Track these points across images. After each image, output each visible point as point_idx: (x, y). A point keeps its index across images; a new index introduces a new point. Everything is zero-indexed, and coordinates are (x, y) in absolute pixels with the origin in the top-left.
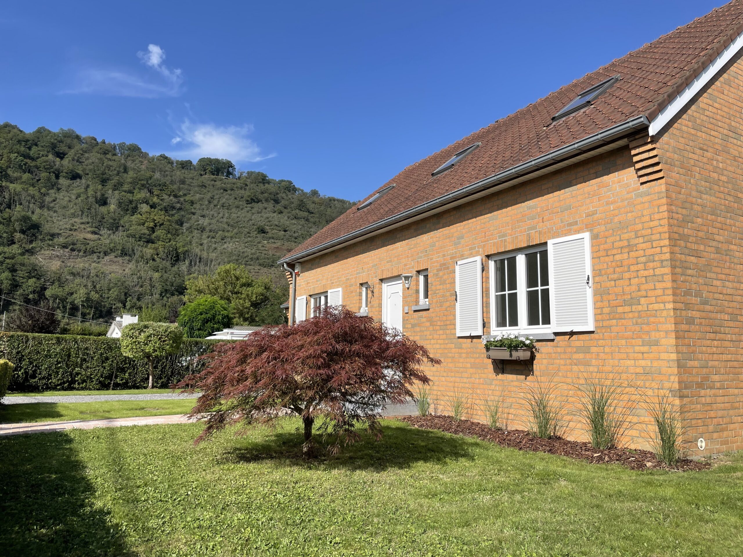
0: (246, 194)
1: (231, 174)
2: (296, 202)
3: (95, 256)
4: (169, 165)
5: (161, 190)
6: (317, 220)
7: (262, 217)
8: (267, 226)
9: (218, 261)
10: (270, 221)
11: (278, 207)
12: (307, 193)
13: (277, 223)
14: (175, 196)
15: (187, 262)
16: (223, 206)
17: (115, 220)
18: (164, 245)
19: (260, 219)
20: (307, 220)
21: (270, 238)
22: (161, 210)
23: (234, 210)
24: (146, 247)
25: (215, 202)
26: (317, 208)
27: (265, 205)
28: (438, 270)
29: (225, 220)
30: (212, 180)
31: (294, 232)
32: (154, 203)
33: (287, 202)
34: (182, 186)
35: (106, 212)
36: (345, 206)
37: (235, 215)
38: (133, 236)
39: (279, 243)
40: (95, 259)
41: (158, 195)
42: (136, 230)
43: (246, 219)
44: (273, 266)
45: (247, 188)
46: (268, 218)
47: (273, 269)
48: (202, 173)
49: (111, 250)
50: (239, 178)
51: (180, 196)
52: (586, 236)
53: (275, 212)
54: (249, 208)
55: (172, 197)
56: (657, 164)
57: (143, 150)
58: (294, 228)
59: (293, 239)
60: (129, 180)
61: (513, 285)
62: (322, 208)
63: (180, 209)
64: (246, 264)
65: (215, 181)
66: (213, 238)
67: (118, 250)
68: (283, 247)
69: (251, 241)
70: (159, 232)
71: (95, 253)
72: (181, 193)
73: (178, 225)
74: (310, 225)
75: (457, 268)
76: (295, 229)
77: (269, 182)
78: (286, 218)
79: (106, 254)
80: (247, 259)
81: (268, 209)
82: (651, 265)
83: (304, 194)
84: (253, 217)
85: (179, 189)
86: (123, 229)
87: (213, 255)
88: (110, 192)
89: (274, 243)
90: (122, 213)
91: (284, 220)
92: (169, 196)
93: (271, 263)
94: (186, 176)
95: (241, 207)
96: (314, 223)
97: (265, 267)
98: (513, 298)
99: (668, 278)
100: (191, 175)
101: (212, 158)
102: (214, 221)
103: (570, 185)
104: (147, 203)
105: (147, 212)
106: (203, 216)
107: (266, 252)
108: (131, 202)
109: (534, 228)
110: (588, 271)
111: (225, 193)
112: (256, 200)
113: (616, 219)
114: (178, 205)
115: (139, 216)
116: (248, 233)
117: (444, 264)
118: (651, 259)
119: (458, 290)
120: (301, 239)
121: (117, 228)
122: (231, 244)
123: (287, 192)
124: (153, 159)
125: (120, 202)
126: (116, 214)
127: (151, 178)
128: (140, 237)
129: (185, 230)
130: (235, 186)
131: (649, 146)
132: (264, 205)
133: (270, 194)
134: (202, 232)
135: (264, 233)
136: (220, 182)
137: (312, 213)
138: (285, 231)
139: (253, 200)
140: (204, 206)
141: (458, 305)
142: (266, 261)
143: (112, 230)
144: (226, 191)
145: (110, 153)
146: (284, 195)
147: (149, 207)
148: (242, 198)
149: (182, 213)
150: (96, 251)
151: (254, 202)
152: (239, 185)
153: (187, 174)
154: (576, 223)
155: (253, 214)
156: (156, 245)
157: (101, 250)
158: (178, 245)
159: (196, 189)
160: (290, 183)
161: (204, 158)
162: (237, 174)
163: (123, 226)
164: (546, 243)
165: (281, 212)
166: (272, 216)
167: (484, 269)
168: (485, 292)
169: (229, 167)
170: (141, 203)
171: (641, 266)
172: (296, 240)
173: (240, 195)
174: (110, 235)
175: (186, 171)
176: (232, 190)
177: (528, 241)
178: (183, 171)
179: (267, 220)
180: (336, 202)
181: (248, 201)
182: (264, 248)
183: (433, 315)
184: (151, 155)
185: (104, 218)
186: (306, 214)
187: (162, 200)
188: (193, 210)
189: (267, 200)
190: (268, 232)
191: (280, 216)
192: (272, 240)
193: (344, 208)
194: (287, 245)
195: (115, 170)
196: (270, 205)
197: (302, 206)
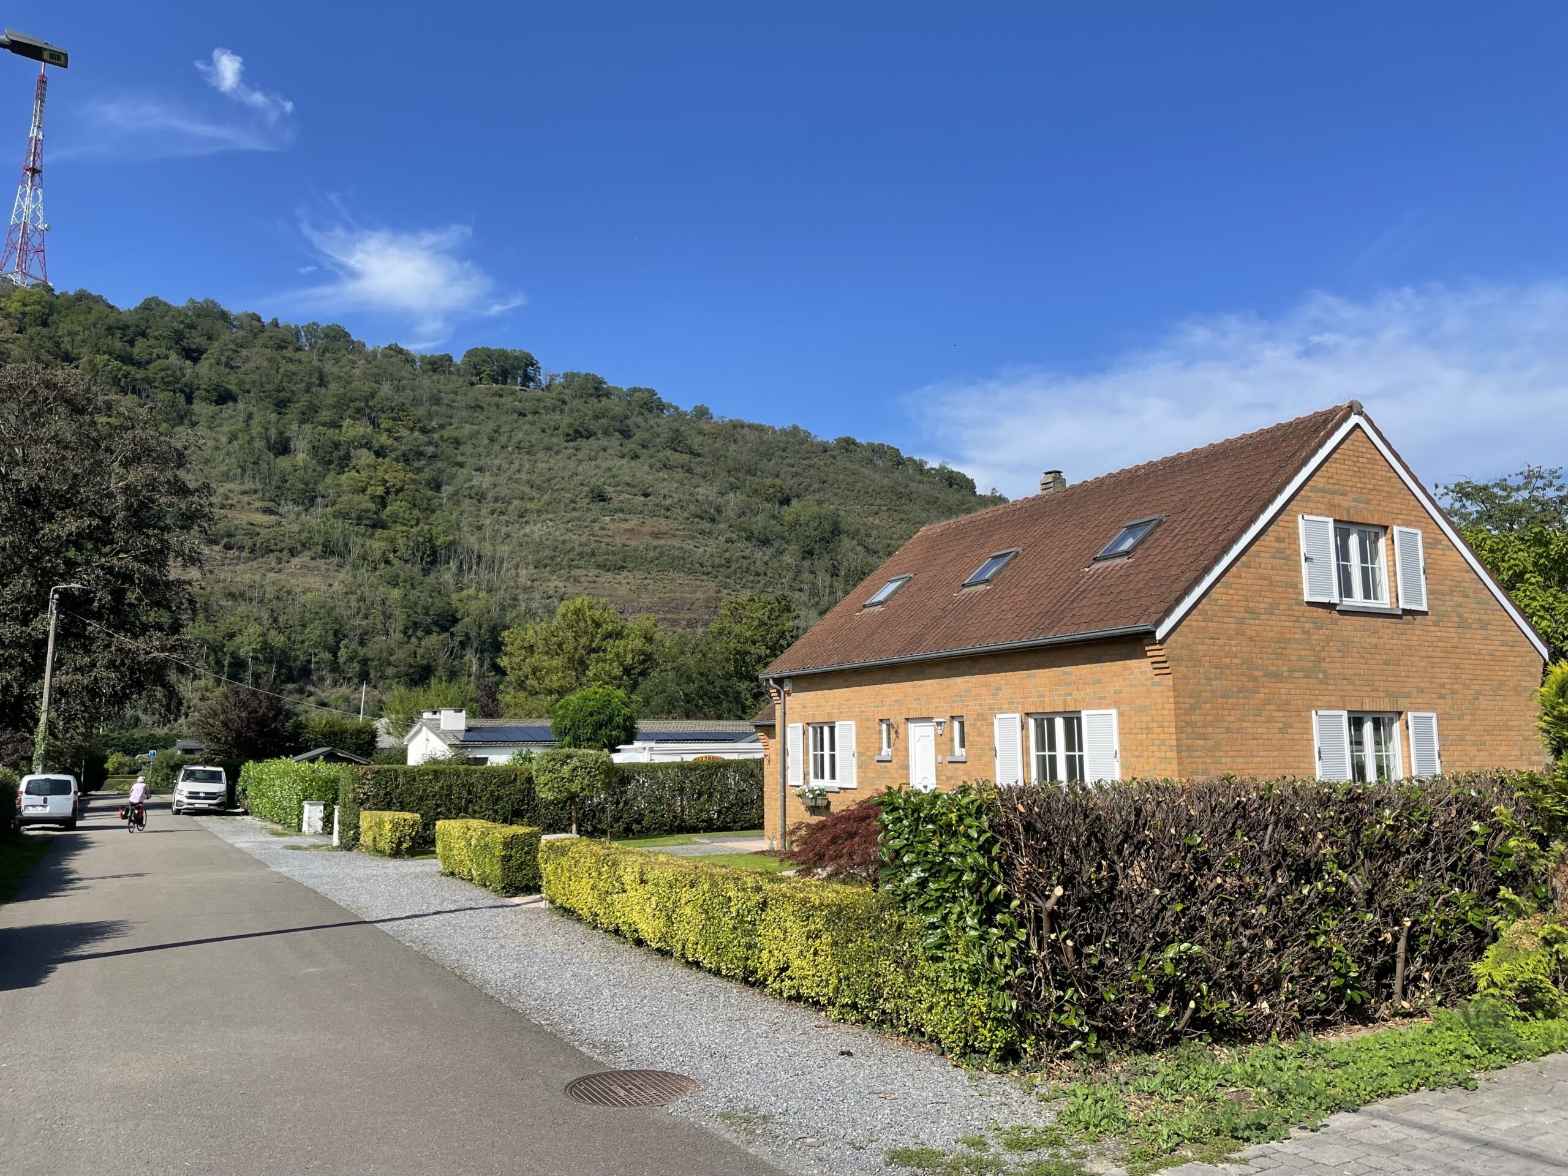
0: (565, 420)
1: (532, 379)
2: (666, 435)
3: (272, 558)
4: (408, 367)
5: (394, 419)
6: (709, 469)
7: (597, 467)
8: (610, 485)
9: (514, 562)
10: (614, 477)
11: (631, 445)
12: (686, 414)
13: (628, 479)
14: (424, 431)
15: (453, 565)
16: (518, 448)
17: (307, 484)
18: (407, 532)
19: (593, 473)
20: (689, 470)
21: (616, 511)
22: (397, 460)
23: (541, 455)
24: (371, 536)
25: (503, 439)
26: (709, 445)
27: (604, 442)
28: (975, 720)
29: (524, 476)
30: (495, 395)
31: (664, 497)
32: (382, 447)
33: (646, 435)
34: (435, 408)
35: (289, 469)
36: (765, 438)
37: (543, 465)
38: (345, 516)
39: (633, 522)
40: (273, 564)
41: (388, 430)
42: (349, 502)
43: (567, 474)
44: (623, 567)
45: (566, 408)
46: (610, 469)
47: (624, 573)
48: (474, 379)
49: (303, 545)
50: (548, 387)
51: (433, 430)
52: (1114, 712)
53: (623, 457)
54: (571, 451)
55: (416, 434)
56: (1165, 662)
57: (354, 338)
58: (663, 488)
59: (663, 511)
60: (330, 401)
61: (1052, 747)
62: (719, 444)
63: (434, 456)
64: (570, 566)
65: (501, 396)
66: (502, 513)
67: (317, 544)
68: (643, 529)
69: (578, 519)
70: (396, 506)
71: (272, 551)
72: (434, 424)
73: (431, 489)
74: (694, 481)
75: (996, 722)
76: (665, 491)
77: (608, 394)
78: (646, 468)
79: (293, 552)
80: (571, 555)
81: (609, 451)
83: (680, 415)
84: (580, 469)
85: (430, 416)
86: (325, 501)
87: (504, 550)
88: (295, 427)
89: (626, 520)
90: (319, 468)
91: (642, 472)
92: (412, 430)
93: (620, 563)
94: (442, 387)
95: (556, 448)
96: (704, 477)
97: (608, 570)
98: (1053, 759)
99: (1175, 761)
100: (451, 386)
101: (493, 348)
102: (502, 479)
103: (1099, 660)
104: (368, 446)
105: (369, 466)
106: (480, 469)
107: (609, 540)
108: (337, 445)
109: (1070, 694)
110: (1116, 746)
111: (522, 420)
112: (585, 433)
113: (1138, 702)
114: (431, 450)
115: (354, 473)
116: (572, 501)
117: (982, 714)
118: (1163, 743)
119: (997, 745)
120: (679, 511)
121: (313, 499)
122: (539, 526)
123: (646, 413)
124: (374, 354)
125: (314, 447)
126: (310, 471)
127: (373, 395)
128: (359, 518)
129: (445, 500)
130: (542, 404)
131: (1158, 647)
132: (601, 442)
133: (613, 419)
134: (480, 502)
135: (604, 500)
136: (510, 399)
137: (699, 455)
138: (646, 495)
139: (579, 434)
140: (481, 449)
141: (998, 761)
142: (610, 557)
143: (303, 503)
144: (524, 415)
145: (290, 347)
146: (640, 420)
147: (373, 456)
148: (556, 429)
149: (439, 464)
150: (273, 547)
151: (582, 436)
152: (549, 403)
153: (445, 384)
154: (1105, 698)
155: (580, 461)
156: (392, 533)
157: (283, 545)
158: (434, 532)
159: (464, 413)
160: (652, 393)
161: (477, 349)
162: (544, 379)
163: (323, 496)
164: (1079, 712)
165: (636, 457)
166: (619, 464)
167: (1023, 727)
168: (1026, 751)
169: (527, 366)
170: (355, 448)
171: (1156, 748)
172: (669, 513)
173: (552, 423)
174: (299, 514)
175: (442, 377)
176: (536, 413)
177: (1065, 706)
178: (435, 378)
179: (608, 475)
180: (746, 431)
181: (568, 435)
182: (605, 532)
183: (971, 768)
184: (369, 347)
185: (286, 481)
186: (686, 457)
187: (396, 439)
188: (460, 458)
189: (606, 433)
190: (611, 499)
191: (633, 463)
192: (621, 515)
193: (763, 442)
194: (652, 524)
195: (302, 380)
196: (614, 442)
197: (676, 442)
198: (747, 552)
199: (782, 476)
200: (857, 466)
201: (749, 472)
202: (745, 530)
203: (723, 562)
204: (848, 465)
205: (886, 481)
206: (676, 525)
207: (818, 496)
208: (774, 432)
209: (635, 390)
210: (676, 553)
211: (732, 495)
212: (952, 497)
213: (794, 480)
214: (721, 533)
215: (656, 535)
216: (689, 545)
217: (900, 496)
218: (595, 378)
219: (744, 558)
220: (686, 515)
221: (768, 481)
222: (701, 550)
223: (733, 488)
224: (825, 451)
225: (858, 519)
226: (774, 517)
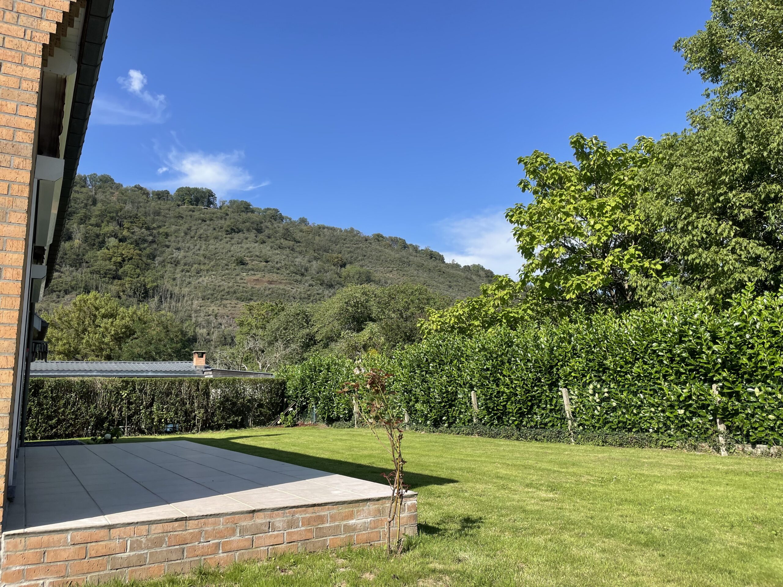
0: (226, 223)
1: (211, 203)
2: (281, 231)
3: (54, 296)
4: (145, 197)
5: (131, 222)
6: (304, 249)
7: (242, 247)
8: (247, 257)
9: (191, 297)
10: (250, 252)
11: (261, 236)
12: (295, 222)
13: (258, 254)
14: (148, 229)
15: (156, 299)
16: (200, 238)
17: (78, 255)
18: (132, 281)
19: (239, 250)
20: (293, 250)
21: (249, 270)
22: (131, 244)
23: (212, 241)
24: (112, 283)
25: (192, 234)
26: (305, 237)
27: (247, 235)
29: (202, 252)
30: (190, 211)
31: (277, 263)
32: (124, 236)
33: (271, 232)
34: (157, 217)
35: (69, 248)
36: (335, 234)
37: (213, 246)
38: (98, 272)
39: (259, 275)
40: (55, 299)
41: (128, 228)
42: (101, 265)
43: (224, 251)
44: (251, 299)
45: (227, 217)
46: (248, 249)
48: (180, 203)
49: (73, 288)
50: (221, 207)
51: (154, 228)
53: (256, 242)
54: (228, 239)
55: (143, 230)
57: (116, 181)
58: (277, 258)
59: (275, 270)
60: (97, 213)
62: (310, 236)
63: (153, 242)
64: (222, 299)
65: (193, 211)
66: (188, 271)
67: (80, 288)
68: (264, 279)
69: (229, 274)
70: (127, 267)
71: (55, 291)
72: (155, 225)
73: (150, 259)
74: (295, 255)
76: (278, 260)
77: (253, 211)
78: (269, 248)
79: (66, 292)
80: (223, 293)
81: (249, 239)
83: (293, 223)
84: (232, 248)
85: (154, 221)
86: (87, 265)
87: (186, 290)
88: (75, 226)
89: (255, 275)
90: (87, 248)
91: (266, 250)
92: (141, 228)
93: (250, 297)
94: (161, 207)
95: (220, 238)
96: (300, 253)
97: (243, 301)
100: (167, 206)
101: (191, 187)
102: (190, 254)
104: (116, 236)
105: (114, 246)
106: (178, 249)
107: (244, 285)
108: (98, 236)
111: (204, 223)
112: (236, 230)
114: (151, 238)
115: (106, 251)
116: (226, 265)
120: (284, 270)
121: (80, 264)
122: (207, 278)
123: (273, 221)
124: (127, 190)
125: (86, 237)
126: (81, 249)
127: (121, 210)
128: (106, 274)
129: (157, 265)
130: (215, 216)
132: (245, 235)
133: (252, 223)
134: (176, 265)
135: (243, 264)
136: (199, 213)
137: (299, 242)
138: (267, 262)
139: (233, 230)
140: (180, 238)
142: (244, 294)
143: (76, 266)
144: (205, 221)
145: (78, 185)
146: (269, 224)
147: (117, 241)
148: (222, 228)
149: (155, 246)
150: (55, 289)
151: (235, 232)
152: (219, 215)
153: (163, 205)
155: (232, 244)
156: (123, 281)
157: (61, 288)
158: (146, 281)
159: (172, 220)
160: (277, 211)
161: (182, 188)
162: (218, 203)
163: (87, 262)
165: (263, 242)
166: (253, 246)
169: (209, 196)
170: (109, 237)
172: (279, 271)
173: (220, 225)
174: (73, 271)
175: (162, 202)
176: (211, 220)
178: (159, 202)
179: (247, 251)
180: (326, 230)
181: (227, 231)
182: (242, 281)
184: (125, 186)
185: (66, 254)
186: (291, 243)
187: (133, 233)
188: (167, 243)
189: (248, 230)
190: (247, 264)
191: (261, 246)
192: (252, 272)
193: (334, 236)
194: (269, 276)
195: (82, 202)
196: (252, 235)
197: (287, 235)
198: (320, 291)
199: (343, 252)
200: (383, 248)
201: (325, 251)
202: (320, 280)
203: (306, 296)
204: (378, 247)
205: (397, 256)
206: (282, 277)
207: (361, 263)
208: (341, 231)
209: (268, 209)
210: (280, 291)
211: (315, 262)
212: (432, 264)
213: (349, 255)
214: (306, 281)
215: (270, 283)
216: (288, 288)
217: (404, 263)
218: (246, 203)
219: (318, 294)
220: (288, 272)
221: (335, 255)
222: (295, 290)
223: (316, 259)
224: (366, 240)
225: (381, 275)
226: (337, 273)
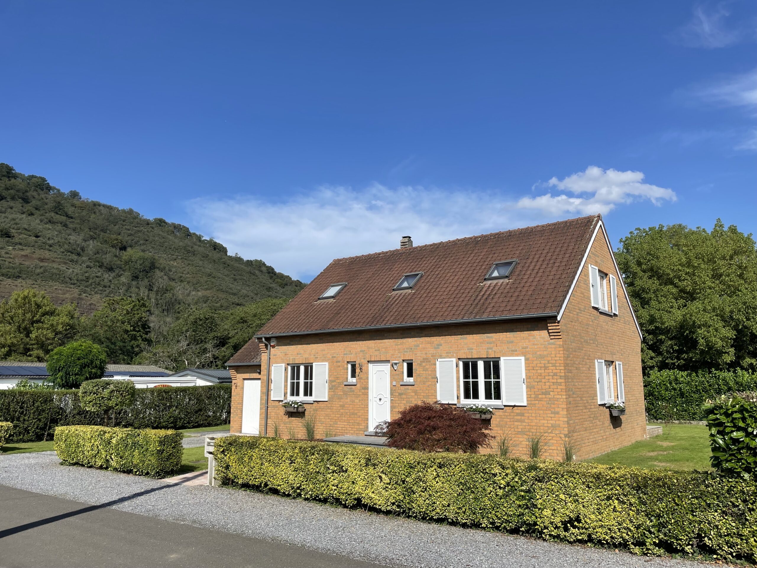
2: (51, 205)
6: (78, 226)
7: (6, 217)
8: (13, 229)
10: (16, 224)
11: (28, 207)
12: (64, 194)
13: (26, 226)
19: (3, 220)
20: (65, 225)
21: (16, 244)
26: (78, 213)
27: (11, 204)
28: (421, 362)
31: (49, 239)
33: (39, 203)
36: (113, 213)
39: (28, 251)
44: (19, 277)
46: (14, 219)
47: (20, 280)
52: (523, 358)
53: (23, 213)
56: (559, 332)
58: (49, 234)
59: (47, 247)
61: (475, 377)
62: (84, 213)
68: (34, 256)
74: (68, 232)
75: (438, 363)
76: (50, 236)
77: (15, 176)
78: (38, 221)
81: (14, 209)
82: (555, 377)
83: (61, 195)
89: (22, 250)
91: (35, 223)
93: (18, 274)
96: (74, 230)
97: (9, 278)
98: (475, 382)
99: (563, 384)
103: (512, 331)
107: (11, 260)
109: (491, 349)
113: (538, 353)
117: (427, 359)
118: (555, 374)
119: (438, 375)
120: (58, 247)
123: (39, 190)
131: (556, 324)
132: (9, 203)
133: (18, 191)
135: (9, 237)
137: (72, 218)
138: (37, 237)
141: (438, 385)
142: (11, 270)
146: (35, 194)
154: (516, 351)
160: (44, 180)
164: (499, 358)
165: (32, 214)
166: (20, 217)
167: (457, 366)
168: (457, 378)
171: (550, 377)
172: (51, 248)
177: (487, 355)
179: (13, 222)
180: (101, 208)
182: (8, 255)
183: (418, 389)
186: (63, 218)
189: (13, 198)
190: (13, 236)
191: (30, 218)
192: (20, 247)
193: (111, 215)
194: (39, 253)
196: (18, 204)
197: (58, 208)
198: (99, 274)
199: (122, 235)
200: (166, 234)
201: (102, 230)
202: (99, 262)
203: (84, 278)
204: (161, 233)
205: (181, 244)
206: (55, 255)
207: (142, 247)
208: (118, 210)
209: (33, 177)
210: (55, 271)
211: (91, 242)
212: (216, 255)
213: (129, 238)
214: (83, 262)
215: (42, 260)
216: (63, 267)
217: (188, 252)
218: (7, 166)
219: (97, 277)
220: (62, 250)
221: (114, 237)
222: (71, 270)
223: (92, 238)
224: (148, 224)
225: (165, 262)
226: (116, 256)
